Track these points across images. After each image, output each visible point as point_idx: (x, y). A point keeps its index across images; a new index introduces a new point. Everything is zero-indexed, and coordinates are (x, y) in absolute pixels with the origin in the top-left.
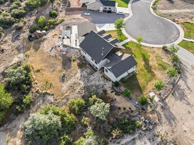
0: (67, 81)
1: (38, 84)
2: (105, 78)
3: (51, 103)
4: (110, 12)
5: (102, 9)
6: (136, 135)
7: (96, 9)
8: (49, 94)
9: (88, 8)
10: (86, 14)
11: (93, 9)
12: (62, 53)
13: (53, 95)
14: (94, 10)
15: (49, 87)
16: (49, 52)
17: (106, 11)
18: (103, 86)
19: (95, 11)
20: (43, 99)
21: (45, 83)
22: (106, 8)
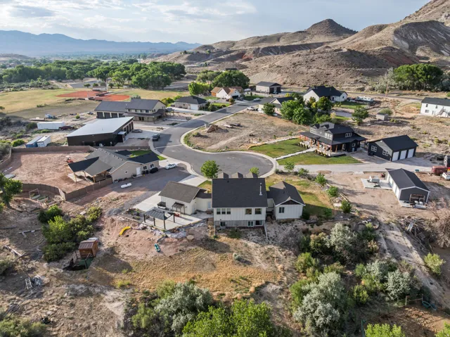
0: (252, 258)
1: (227, 293)
2: (283, 223)
3: (282, 290)
4: (155, 170)
5: (138, 171)
6: (381, 235)
7: (129, 175)
8: (263, 286)
9: (113, 180)
10: (122, 186)
11: (123, 178)
12: (185, 240)
13: (267, 283)
14: (126, 179)
15: (245, 281)
16: (160, 255)
17: (147, 172)
18: (297, 229)
19: (130, 178)
20: (265, 299)
21: (232, 284)
22: (145, 168)
